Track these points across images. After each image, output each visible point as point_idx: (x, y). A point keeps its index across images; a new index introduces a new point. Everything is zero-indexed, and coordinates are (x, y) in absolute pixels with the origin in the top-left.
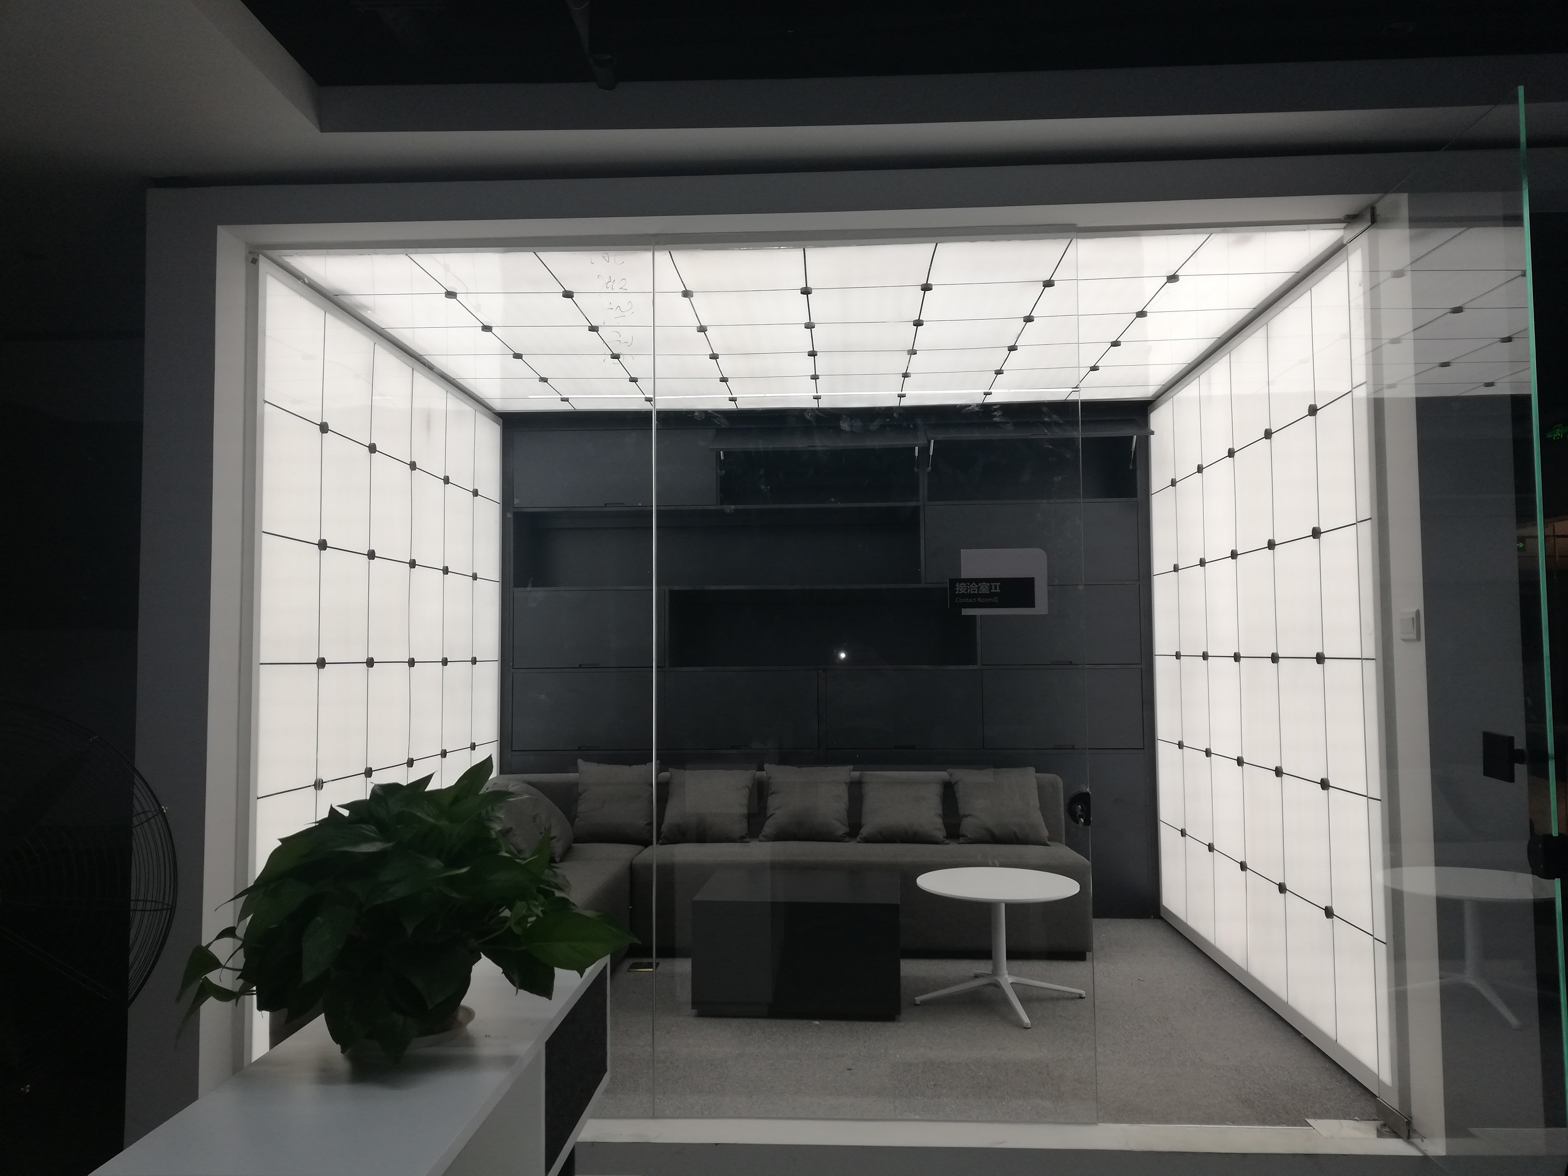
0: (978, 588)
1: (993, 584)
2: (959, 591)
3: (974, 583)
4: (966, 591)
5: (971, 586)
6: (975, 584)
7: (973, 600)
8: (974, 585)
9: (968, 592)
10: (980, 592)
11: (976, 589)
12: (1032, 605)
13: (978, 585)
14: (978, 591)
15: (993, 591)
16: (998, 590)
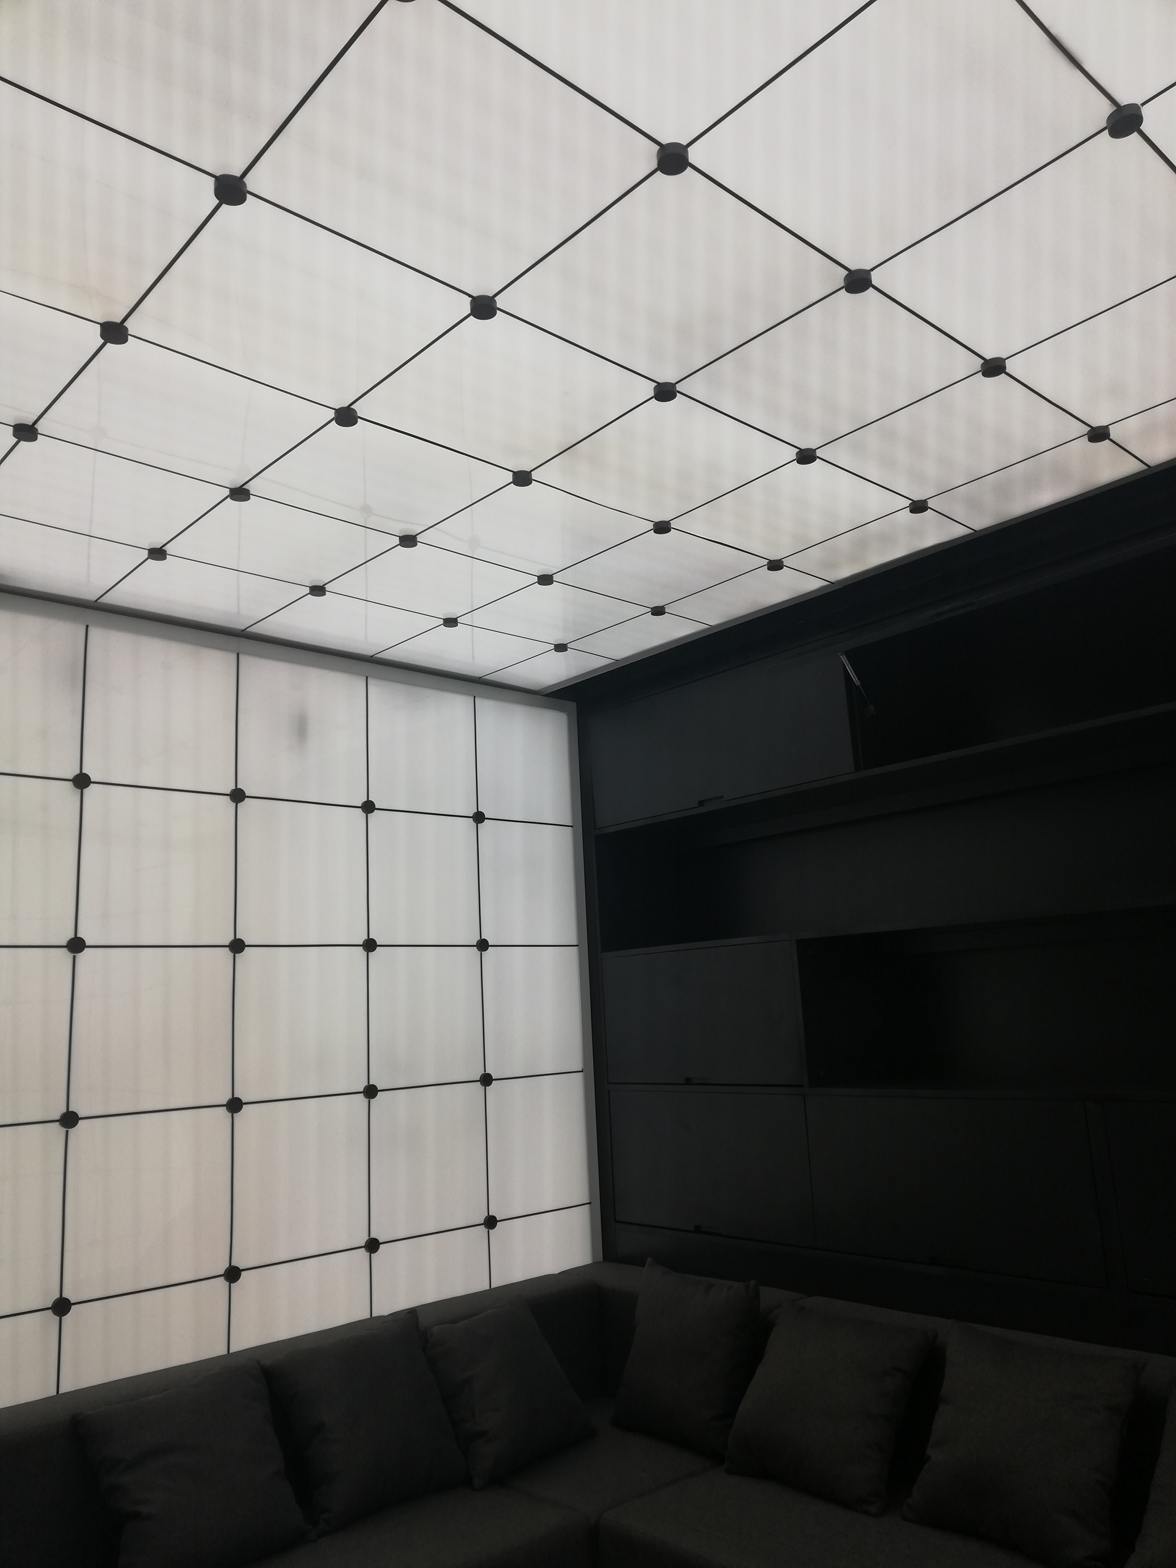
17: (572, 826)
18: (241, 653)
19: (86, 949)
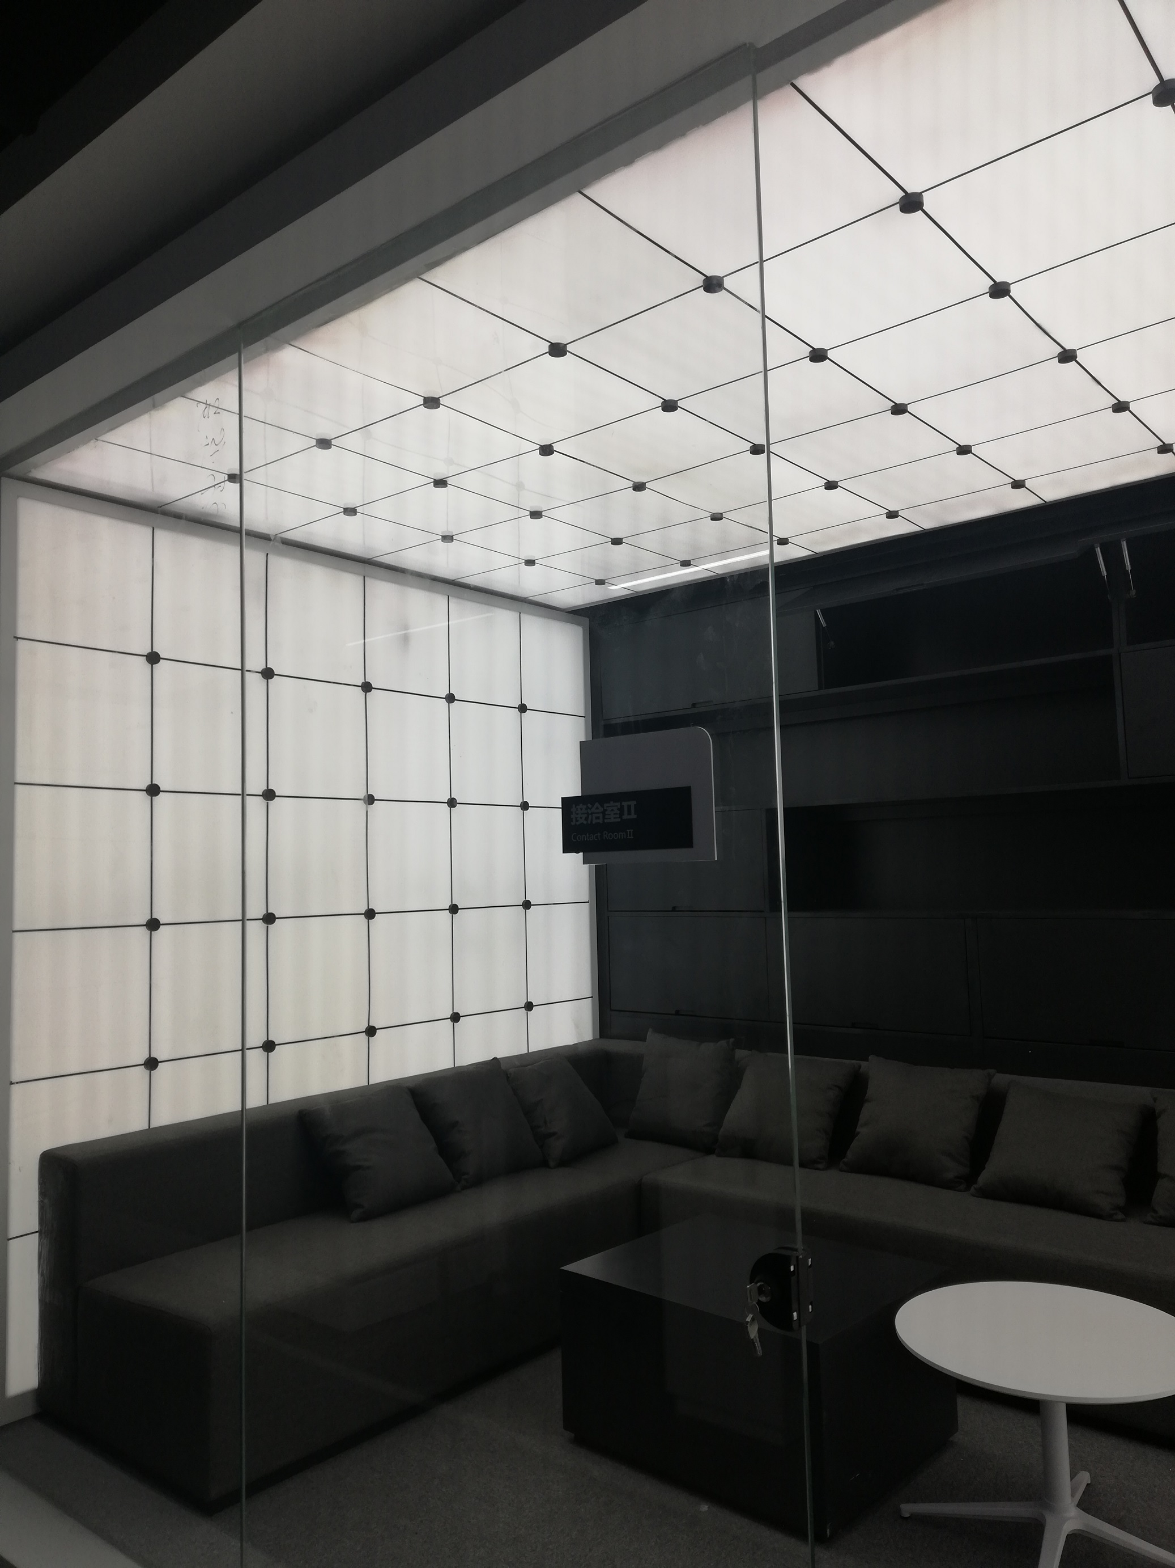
0: (604, 813)
1: (625, 804)
2: (577, 821)
3: (597, 804)
4: (586, 819)
5: (593, 810)
6: (599, 806)
7: (597, 837)
8: (597, 808)
9: (589, 822)
10: (606, 821)
11: (601, 815)
12: (686, 841)
13: (602, 806)
14: (604, 818)
15: (625, 817)
16: (633, 816)
17: (584, 717)
18: (368, 576)
19: (276, 798)
